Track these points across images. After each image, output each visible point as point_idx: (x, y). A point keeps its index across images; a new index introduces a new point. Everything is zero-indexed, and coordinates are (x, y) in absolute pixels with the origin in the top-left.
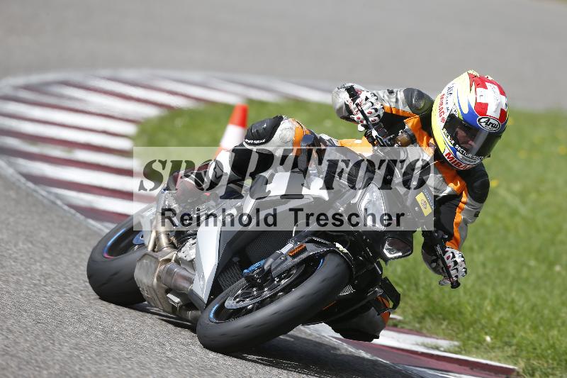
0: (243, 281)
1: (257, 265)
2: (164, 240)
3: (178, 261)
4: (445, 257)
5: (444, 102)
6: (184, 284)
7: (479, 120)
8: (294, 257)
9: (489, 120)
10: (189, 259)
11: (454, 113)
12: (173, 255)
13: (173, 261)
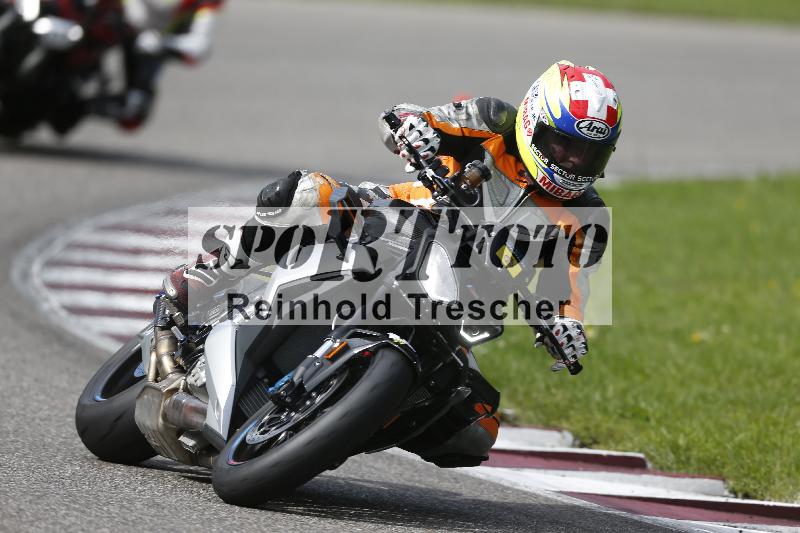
0: (270, 404)
1: (286, 378)
2: (168, 364)
3: (188, 390)
4: (554, 332)
5: (529, 108)
6: (196, 419)
7: (578, 124)
8: (333, 360)
9: (591, 124)
10: (199, 383)
11: (543, 120)
12: (179, 381)
13: (181, 390)
